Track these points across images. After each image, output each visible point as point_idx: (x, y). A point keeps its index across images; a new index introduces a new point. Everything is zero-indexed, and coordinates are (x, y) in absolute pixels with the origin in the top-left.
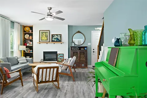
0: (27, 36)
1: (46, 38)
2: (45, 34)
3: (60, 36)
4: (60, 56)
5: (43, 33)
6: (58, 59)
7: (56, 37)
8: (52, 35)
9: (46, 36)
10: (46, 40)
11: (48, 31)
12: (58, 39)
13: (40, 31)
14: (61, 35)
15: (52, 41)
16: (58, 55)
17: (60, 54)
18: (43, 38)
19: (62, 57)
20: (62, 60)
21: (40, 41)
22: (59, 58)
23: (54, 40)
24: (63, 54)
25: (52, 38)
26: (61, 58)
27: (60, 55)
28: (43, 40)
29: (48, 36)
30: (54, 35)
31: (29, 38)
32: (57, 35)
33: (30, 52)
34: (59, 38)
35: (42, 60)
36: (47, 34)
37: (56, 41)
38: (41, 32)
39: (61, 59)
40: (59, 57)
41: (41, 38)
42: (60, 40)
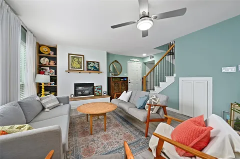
0: (44, 60)
1: (79, 66)
2: (77, 60)
4: (98, 89)
7: (92, 64)
8: (88, 62)
10: (78, 68)
11: (82, 57)
12: (95, 68)
13: (69, 54)
14: (98, 62)
15: (88, 70)
16: (95, 87)
17: (97, 86)
18: (74, 65)
19: (100, 89)
20: (100, 94)
21: (70, 69)
22: (96, 91)
23: (90, 68)
24: (101, 86)
25: (87, 66)
26: (98, 90)
29: (81, 63)
30: (90, 62)
31: (49, 64)
32: (94, 62)
33: (50, 84)
34: (97, 66)
35: (72, 96)
36: (80, 59)
37: (93, 70)
38: (70, 56)
39: (98, 92)
40: (96, 90)
42: (98, 69)
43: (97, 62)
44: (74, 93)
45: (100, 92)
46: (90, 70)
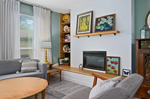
2: (85, 20)
3: (112, 17)
4: (112, 62)
5: (82, 19)
6: (108, 68)
7: (103, 21)
8: (97, 19)
9: (87, 22)
10: (86, 31)
11: (91, 14)
12: (107, 25)
14: (114, 15)
15: (97, 31)
16: (108, 58)
17: (111, 57)
18: (82, 28)
19: (116, 63)
20: (115, 71)
21: (78, 33)
22: (109, 66)
23: (99, 28)
24: (119, 58)
25: (96, 25)
26: (113, 65)
27: (112, 60)
28: (82, 31)
29: (89, 23)
30: (100, 18)
32: (105, 17)
34: (110, 23)
37: (104, 30)
38: (79, 17)
39: (113, 68)
40: (109, 63)
41: (79, 27)
42: (112, 26)
43: (111, 16)
44: (82, 63)
45: (117, 69)
46: (99, 30)
